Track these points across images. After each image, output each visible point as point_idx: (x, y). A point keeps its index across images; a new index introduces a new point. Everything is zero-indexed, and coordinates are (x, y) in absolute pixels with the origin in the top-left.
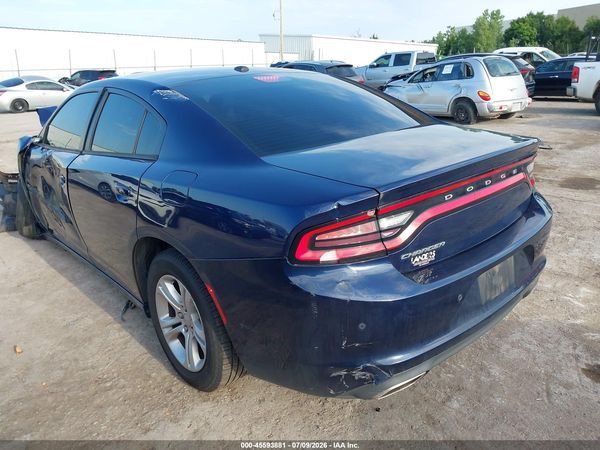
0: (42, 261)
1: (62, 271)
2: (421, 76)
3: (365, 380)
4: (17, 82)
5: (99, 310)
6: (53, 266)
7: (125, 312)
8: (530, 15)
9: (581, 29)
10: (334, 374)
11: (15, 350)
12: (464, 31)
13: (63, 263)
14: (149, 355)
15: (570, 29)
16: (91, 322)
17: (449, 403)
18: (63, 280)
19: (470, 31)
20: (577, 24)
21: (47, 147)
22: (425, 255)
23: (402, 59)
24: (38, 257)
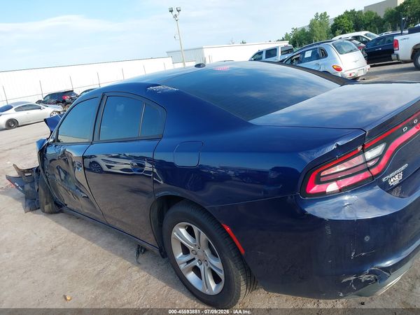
0: (63, 228)
1: (80, 234)
2: (289, 62)
3: (370, 281)
4: (8, 108)
5: (118, 259)
6: (72, 231)
7: (137, 257)
8: (346, 12)
9: (382, 17)
10: (344, 281)
11: (66, 299)
12: (303, 30)
13: (80, 227)
14: (168, 287)
15: (375, 18)
16: (115, 268)
17: (414, 290)
18: (83, 240)
19: (307, 30)
20: (379, 15)
21: (59, 144)
22: (397, 176)
23: (271, 53)
24: (59, 226)
